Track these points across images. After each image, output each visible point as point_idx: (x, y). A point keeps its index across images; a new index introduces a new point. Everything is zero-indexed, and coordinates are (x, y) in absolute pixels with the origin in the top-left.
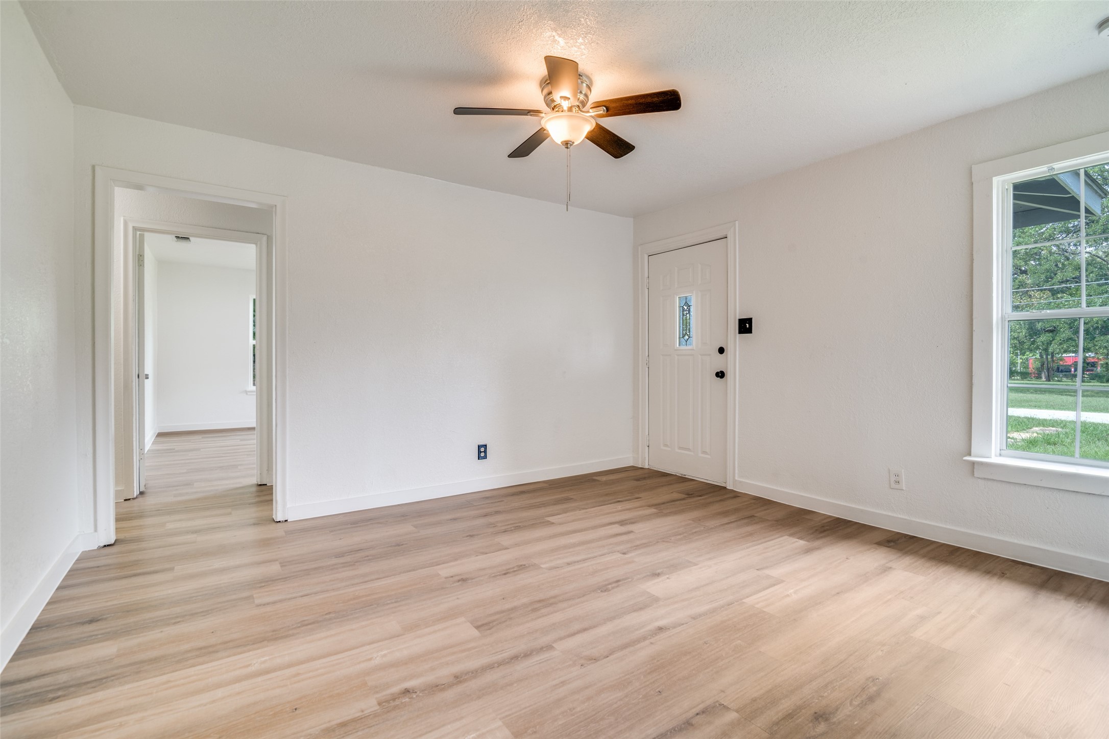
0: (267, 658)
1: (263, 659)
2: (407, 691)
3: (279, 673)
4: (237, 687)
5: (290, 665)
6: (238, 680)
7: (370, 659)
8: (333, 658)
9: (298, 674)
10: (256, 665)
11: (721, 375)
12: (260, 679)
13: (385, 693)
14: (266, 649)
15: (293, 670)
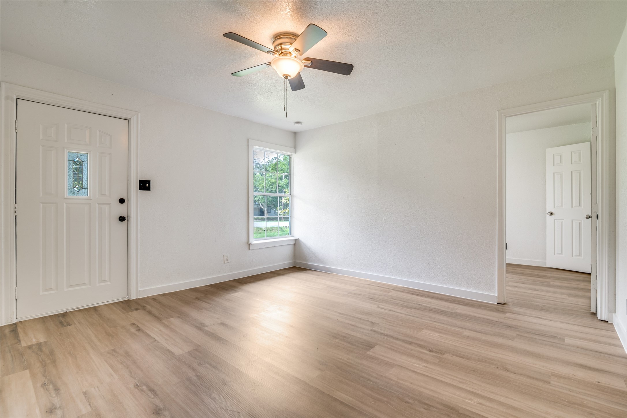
0: (467, 400)
1: (470, 401)
2: (430, 351)
3: (468, 389)
4: (492, 396)
5: (460, 389)
6: (490, 400)
7: (425, 367)
8: (438, 378)
9: (460, 382)
10: (475, 401)
11: (122, 219)
12: (479, 392)
13: (438, 355)
14: (464, 407)
15: (461, 385)
